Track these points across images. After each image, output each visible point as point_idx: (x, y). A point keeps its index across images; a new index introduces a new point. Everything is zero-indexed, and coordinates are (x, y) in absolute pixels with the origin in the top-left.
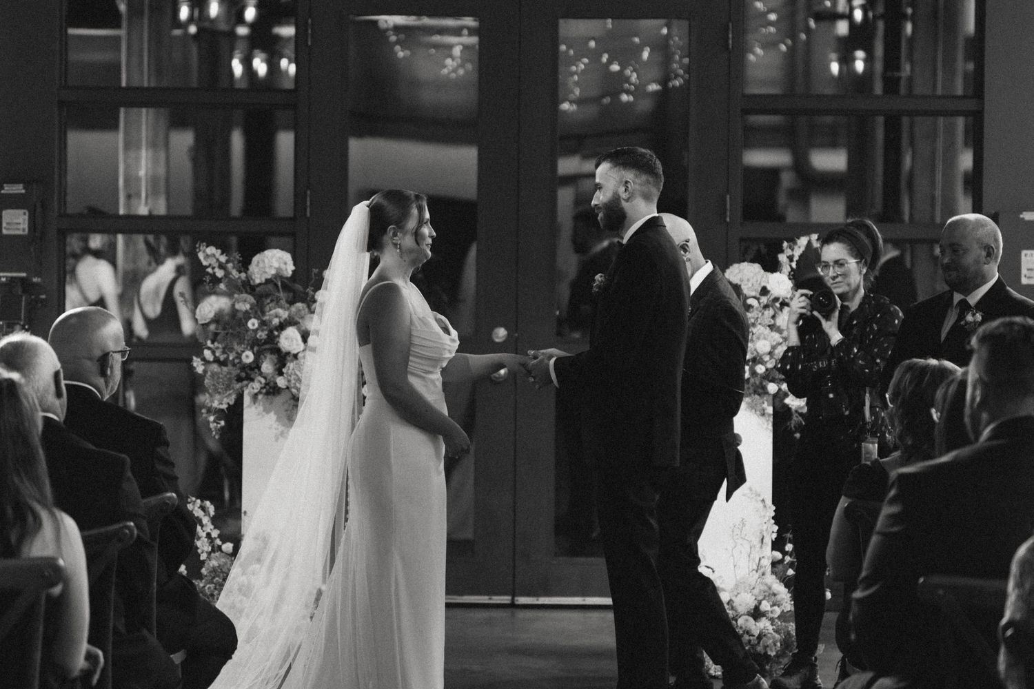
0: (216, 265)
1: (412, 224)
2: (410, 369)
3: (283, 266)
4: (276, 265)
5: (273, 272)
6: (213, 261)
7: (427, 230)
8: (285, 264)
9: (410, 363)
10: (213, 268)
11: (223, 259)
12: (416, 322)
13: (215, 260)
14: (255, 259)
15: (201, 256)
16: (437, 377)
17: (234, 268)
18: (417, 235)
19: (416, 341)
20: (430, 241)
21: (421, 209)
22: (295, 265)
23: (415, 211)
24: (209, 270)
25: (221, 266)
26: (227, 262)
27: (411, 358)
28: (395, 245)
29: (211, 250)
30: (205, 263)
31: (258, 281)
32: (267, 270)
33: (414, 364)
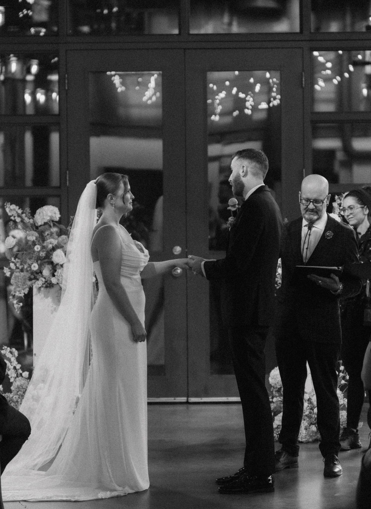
0: (16, 215)
1: (120, 192)
2: (122, 273)
3: (54, 215)
4: (50, 214)
5: (49, 218)
6: (14, 213)
7: (129, 196)
8: (55, 213)
9: (122, 270)
10: (14, 217)
11: (20, 211)
12: (124, 247)
13: (15, 212)
14: (38, 211)
15: (7, 210)
16: (138, 277)
17: (26, 216)
18: (123, 198)
19: (125, 257)
20: (131, 201)
21: (125, 184)
22: (60, 214)
23: (122, 185)
24: (12, 218)
25: (19, 216)
26: (22, 213)
27: (122, 267)
28: (112, 204)
29: (13, 207)
30: (10, 214)
31: (40, 224)
32: (45, 217)
33: (125, 270)
